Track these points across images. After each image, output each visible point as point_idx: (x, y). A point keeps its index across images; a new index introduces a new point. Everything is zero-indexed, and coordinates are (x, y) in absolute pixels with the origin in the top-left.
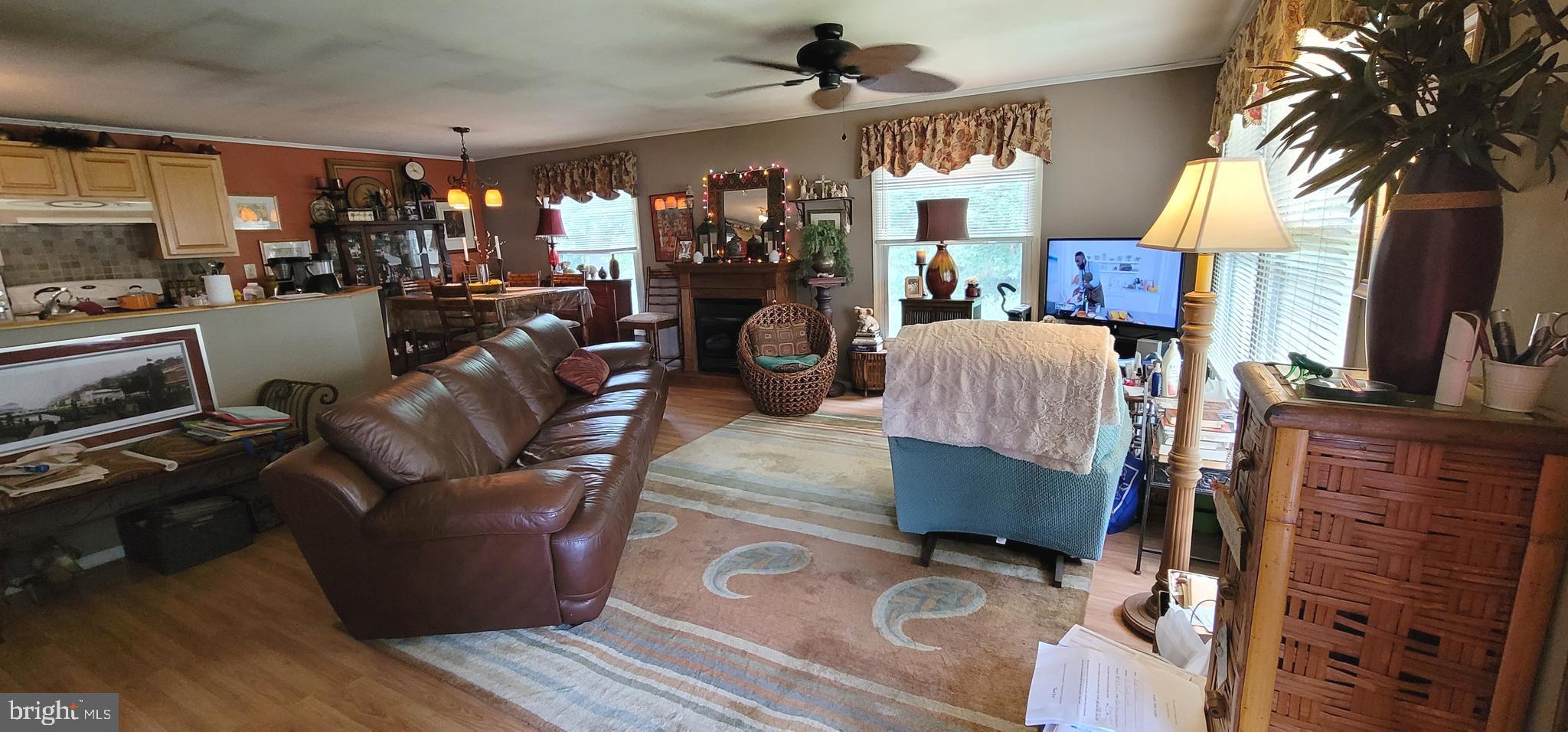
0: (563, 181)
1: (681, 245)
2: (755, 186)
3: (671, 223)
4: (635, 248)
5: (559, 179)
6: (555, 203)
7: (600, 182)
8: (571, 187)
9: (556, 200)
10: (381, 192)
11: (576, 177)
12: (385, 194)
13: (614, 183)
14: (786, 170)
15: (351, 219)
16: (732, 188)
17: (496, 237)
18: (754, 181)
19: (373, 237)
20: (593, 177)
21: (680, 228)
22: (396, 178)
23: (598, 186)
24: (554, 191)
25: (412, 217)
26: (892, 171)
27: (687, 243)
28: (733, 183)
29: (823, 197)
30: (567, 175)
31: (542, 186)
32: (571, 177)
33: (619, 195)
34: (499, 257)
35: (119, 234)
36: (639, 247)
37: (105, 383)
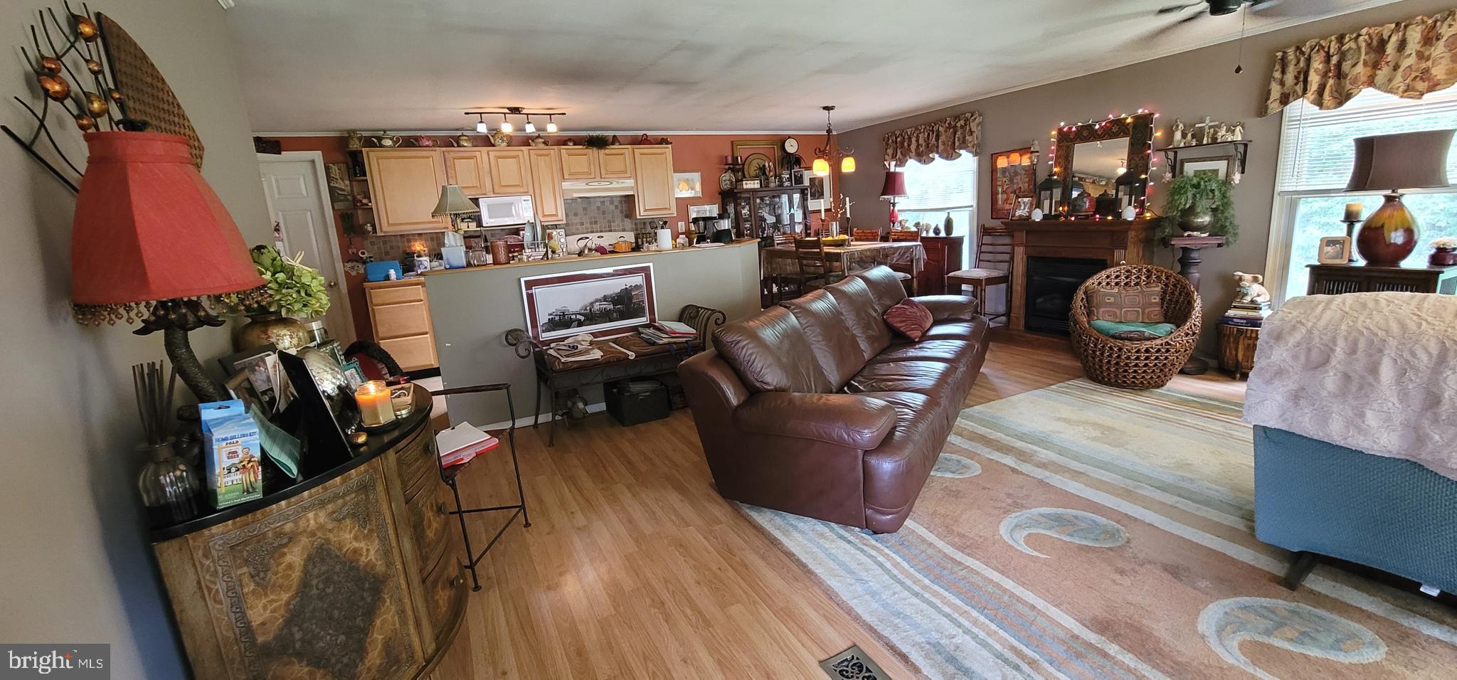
0: (909, 146)
1: (1019, 202)
2: (1115, 136)
3: (1011, 180)
4: (971, 206)
5: (906, 144)
6: (900, 166)
7: (944, 144)
8: (916, 150)
9: (901, 163)
10: (767, 164)
11: (921, 141)
12: (769, 166)
13: (957, 143)
14: (1157, 115)
15: (745, 187)
16: (1086, 140)
17: (847, 199)
18: (1115, 129)
19: (758, 201)
20: (937, 140)
21: (1021, 185)
22: (778, 153)
23: (941, 147)
24: (901, 156)
25: (786, 184)
26: (1319, 102)
27: (1026, 200)
28: (1087, 134)
29: (1205, 142)
30: (914, 140)
31: (890, 151)
32: (917, 141)
33: (960, 155)
34: (848, 216)
35: (616, 203)
36: (975, 205)
37: (605, 299)
